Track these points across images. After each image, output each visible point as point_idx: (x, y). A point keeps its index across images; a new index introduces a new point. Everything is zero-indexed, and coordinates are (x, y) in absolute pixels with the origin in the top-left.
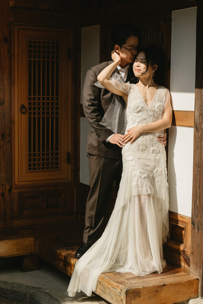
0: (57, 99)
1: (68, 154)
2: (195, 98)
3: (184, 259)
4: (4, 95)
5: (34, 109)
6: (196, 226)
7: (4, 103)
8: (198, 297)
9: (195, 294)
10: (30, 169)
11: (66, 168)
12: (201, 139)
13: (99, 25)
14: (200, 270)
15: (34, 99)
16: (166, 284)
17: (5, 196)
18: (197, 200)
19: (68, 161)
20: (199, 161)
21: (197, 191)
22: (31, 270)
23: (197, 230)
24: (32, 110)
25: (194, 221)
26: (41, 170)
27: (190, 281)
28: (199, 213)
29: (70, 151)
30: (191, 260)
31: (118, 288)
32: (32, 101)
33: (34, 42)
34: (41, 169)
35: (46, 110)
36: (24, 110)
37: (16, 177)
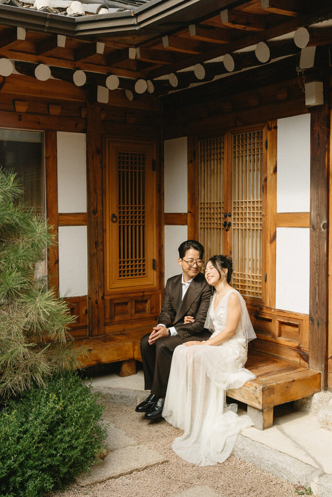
0: (144, 208)
1: (154, 260)
2: (311, 200)
3: (300, 355)
4: (97, 204)
5: (124, 217)
6: (316, 322)
7: (97, 212)
8: (320, 391)
9: (318, 388)
10: (120, 276)
11: (152, 275)
12: (319, 239)
13: (186, 138)
14: (322, 364)
15: (124, 208)
16: (295, 379)
17: (99, 303)
18: (315, 297)
19: (154, 268)
20: (317, 259)
21: (315, 288)
22: (130, 375)
23: (316, 326)
24: (122, 219)
25: (313, 317)
26: (134, 276)
27: (314, 375)
28: (318, 310)
29: (155, 258)
30: (310, 355)
31: (252, 385)
32: (122, 210)
33: (124, 154)
34: (130, 276)
35: (134, 219)
36: (114, 219)
37: (108, 285)
